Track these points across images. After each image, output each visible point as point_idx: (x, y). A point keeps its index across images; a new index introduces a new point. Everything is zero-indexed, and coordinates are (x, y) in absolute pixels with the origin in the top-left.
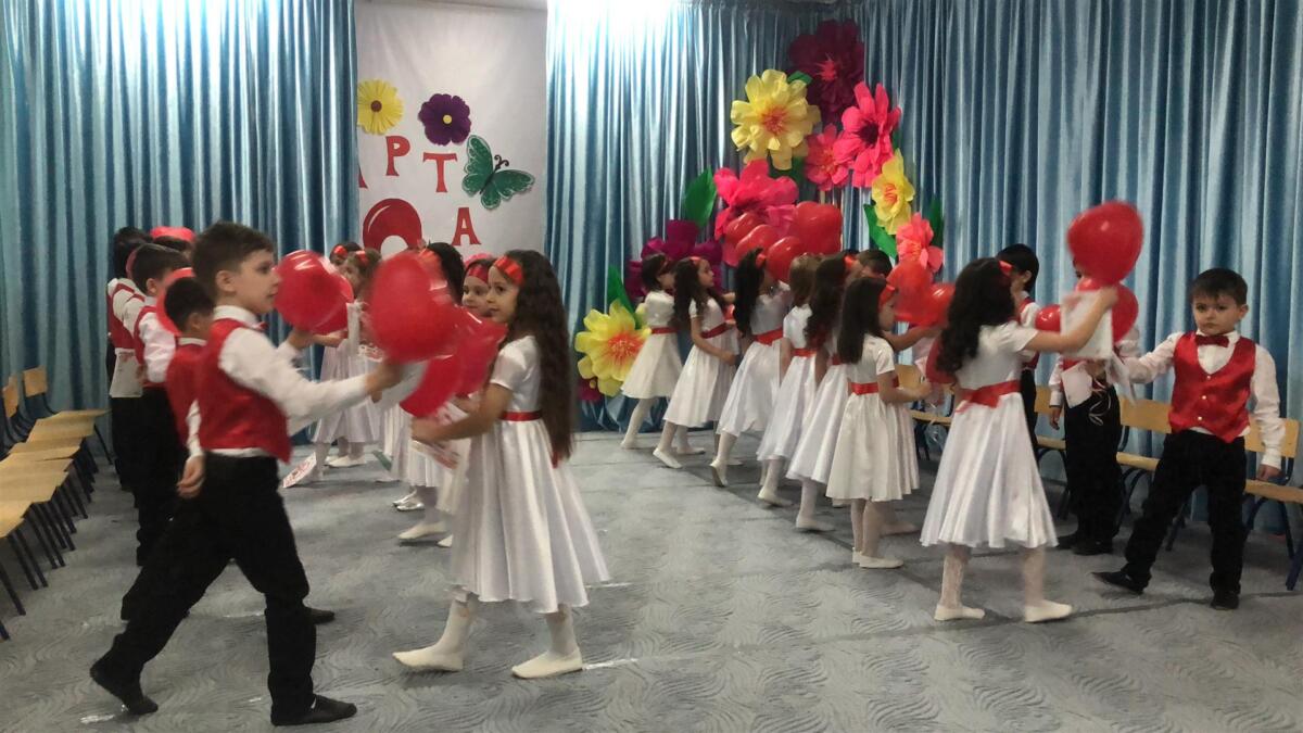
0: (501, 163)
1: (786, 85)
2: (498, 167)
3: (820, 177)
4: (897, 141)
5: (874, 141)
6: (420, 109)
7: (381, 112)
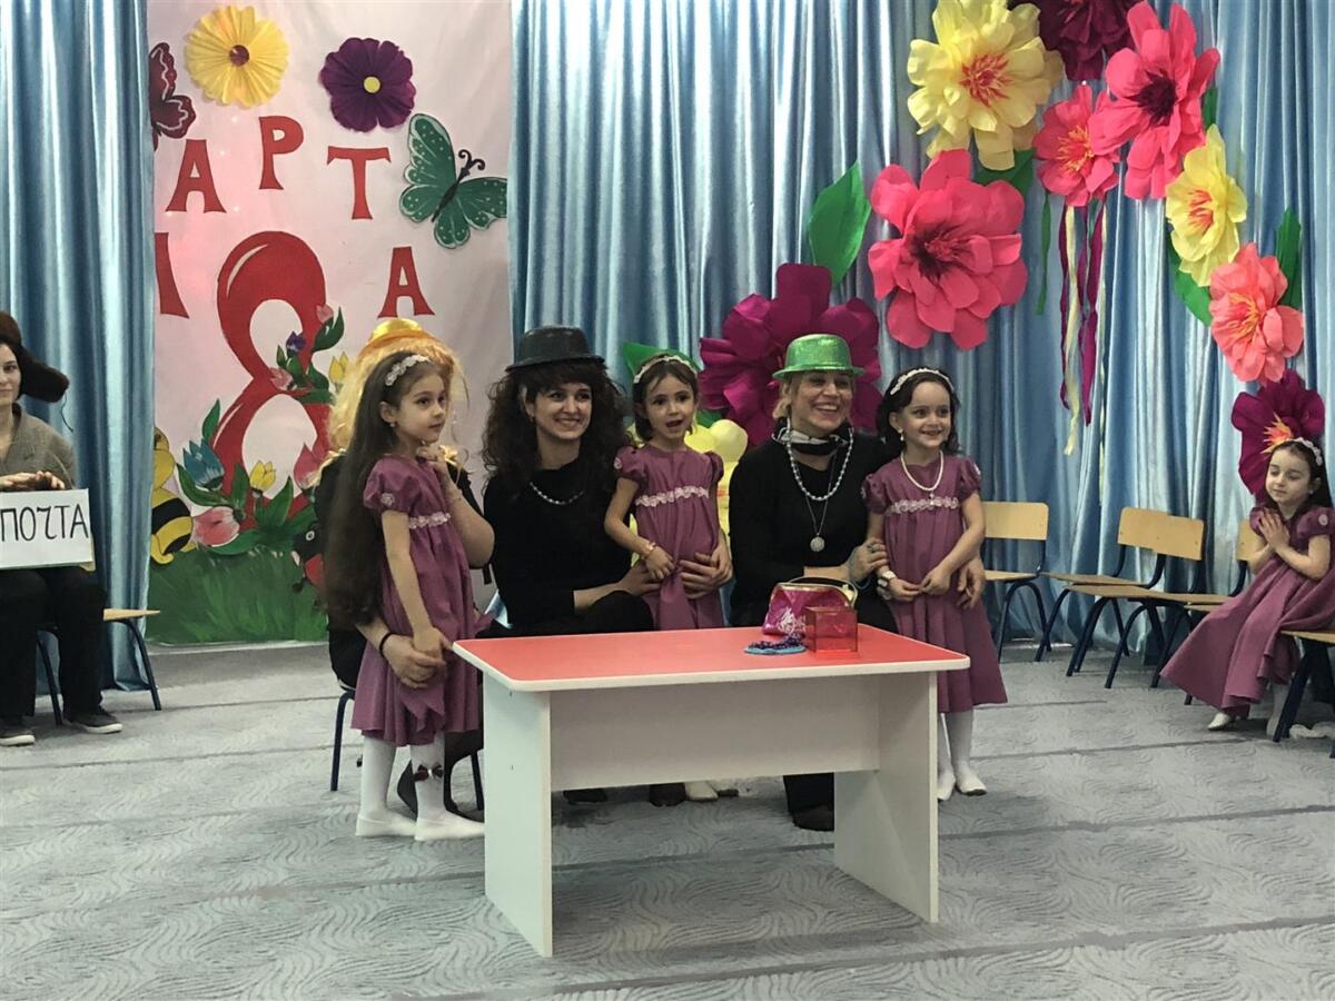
0: (470, 163)
2: (465, 172)
3: (1065, 183)
4: (1213, 110)
5: (1167, 112)
6: (321, 64)
7: (245, 66)
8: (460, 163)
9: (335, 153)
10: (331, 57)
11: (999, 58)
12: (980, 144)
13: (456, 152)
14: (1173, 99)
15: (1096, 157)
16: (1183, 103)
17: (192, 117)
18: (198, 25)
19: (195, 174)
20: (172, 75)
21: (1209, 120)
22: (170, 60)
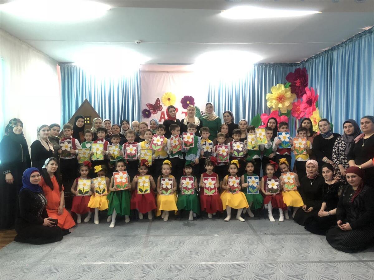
0: (203, 113)
1: (284, 88)
2: (202, 114)
3: (296, 115)
4: (317, 105)
5: (312, 104)
6: (181, 100)
7: (170, 101)
8: (201, 113)
9: (183, 113)
10: (182, 99)
11: (283, 95)
12: (281, 109)
13: (201, 112)
14: (312, 103)
15: (301, 112)
16: (314, 103)
17: (162, 108)
18: (163, 95)
19: (163, 116)
20: (160, 102)
21: (317, 106)
22: (159, 100)
